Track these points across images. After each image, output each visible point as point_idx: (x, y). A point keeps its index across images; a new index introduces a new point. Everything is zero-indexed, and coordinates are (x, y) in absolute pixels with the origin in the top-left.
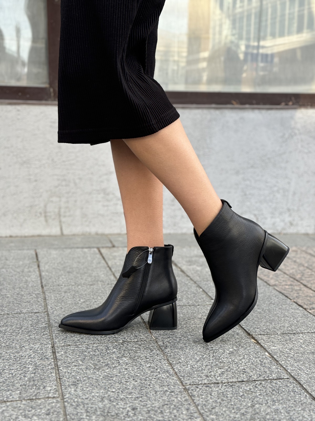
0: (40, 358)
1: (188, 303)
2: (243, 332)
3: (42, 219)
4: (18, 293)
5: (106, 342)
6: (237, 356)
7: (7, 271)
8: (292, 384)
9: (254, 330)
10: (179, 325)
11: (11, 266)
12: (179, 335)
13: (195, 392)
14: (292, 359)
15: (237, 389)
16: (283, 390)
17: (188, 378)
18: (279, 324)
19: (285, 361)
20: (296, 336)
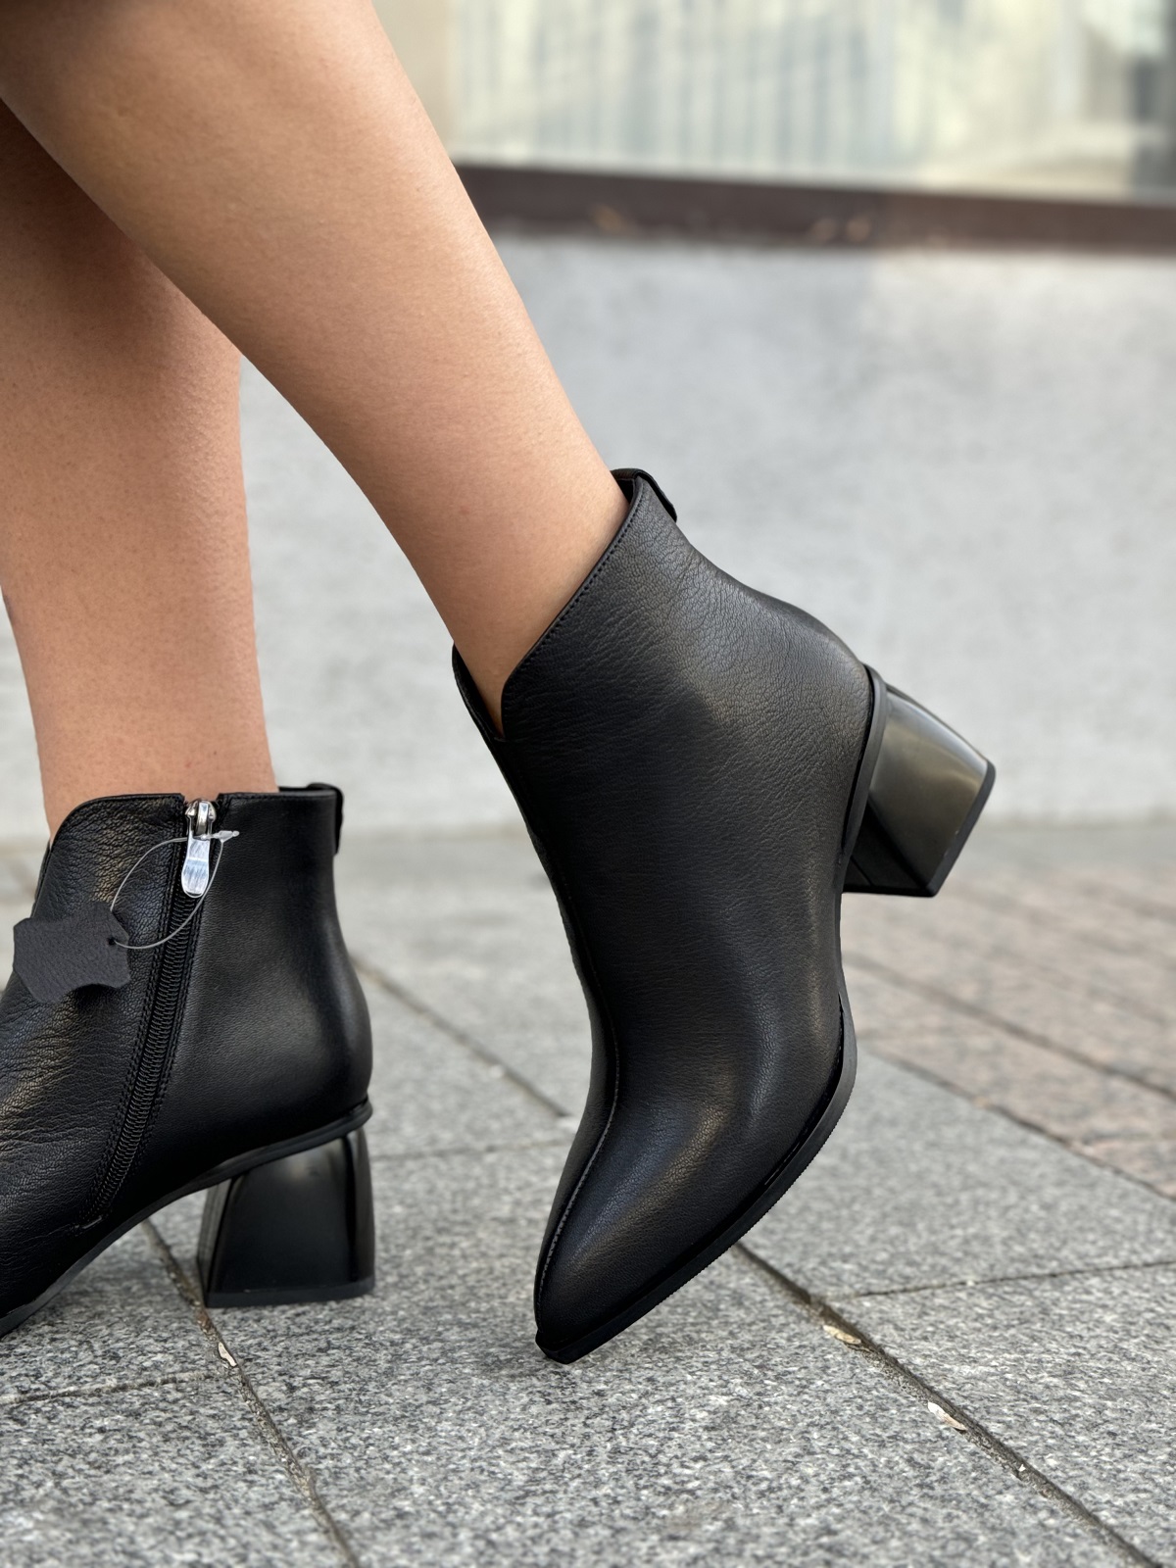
1: (433, 1141)
2: (766, 1281)
6: (764, 1440)
9: (826, 1272)
10: (386, 1268)
12: (387, 1332)
14: (1095, 1434)
18: (952, 1227)
19: (1059, 1449)
20: (1067, 1288)
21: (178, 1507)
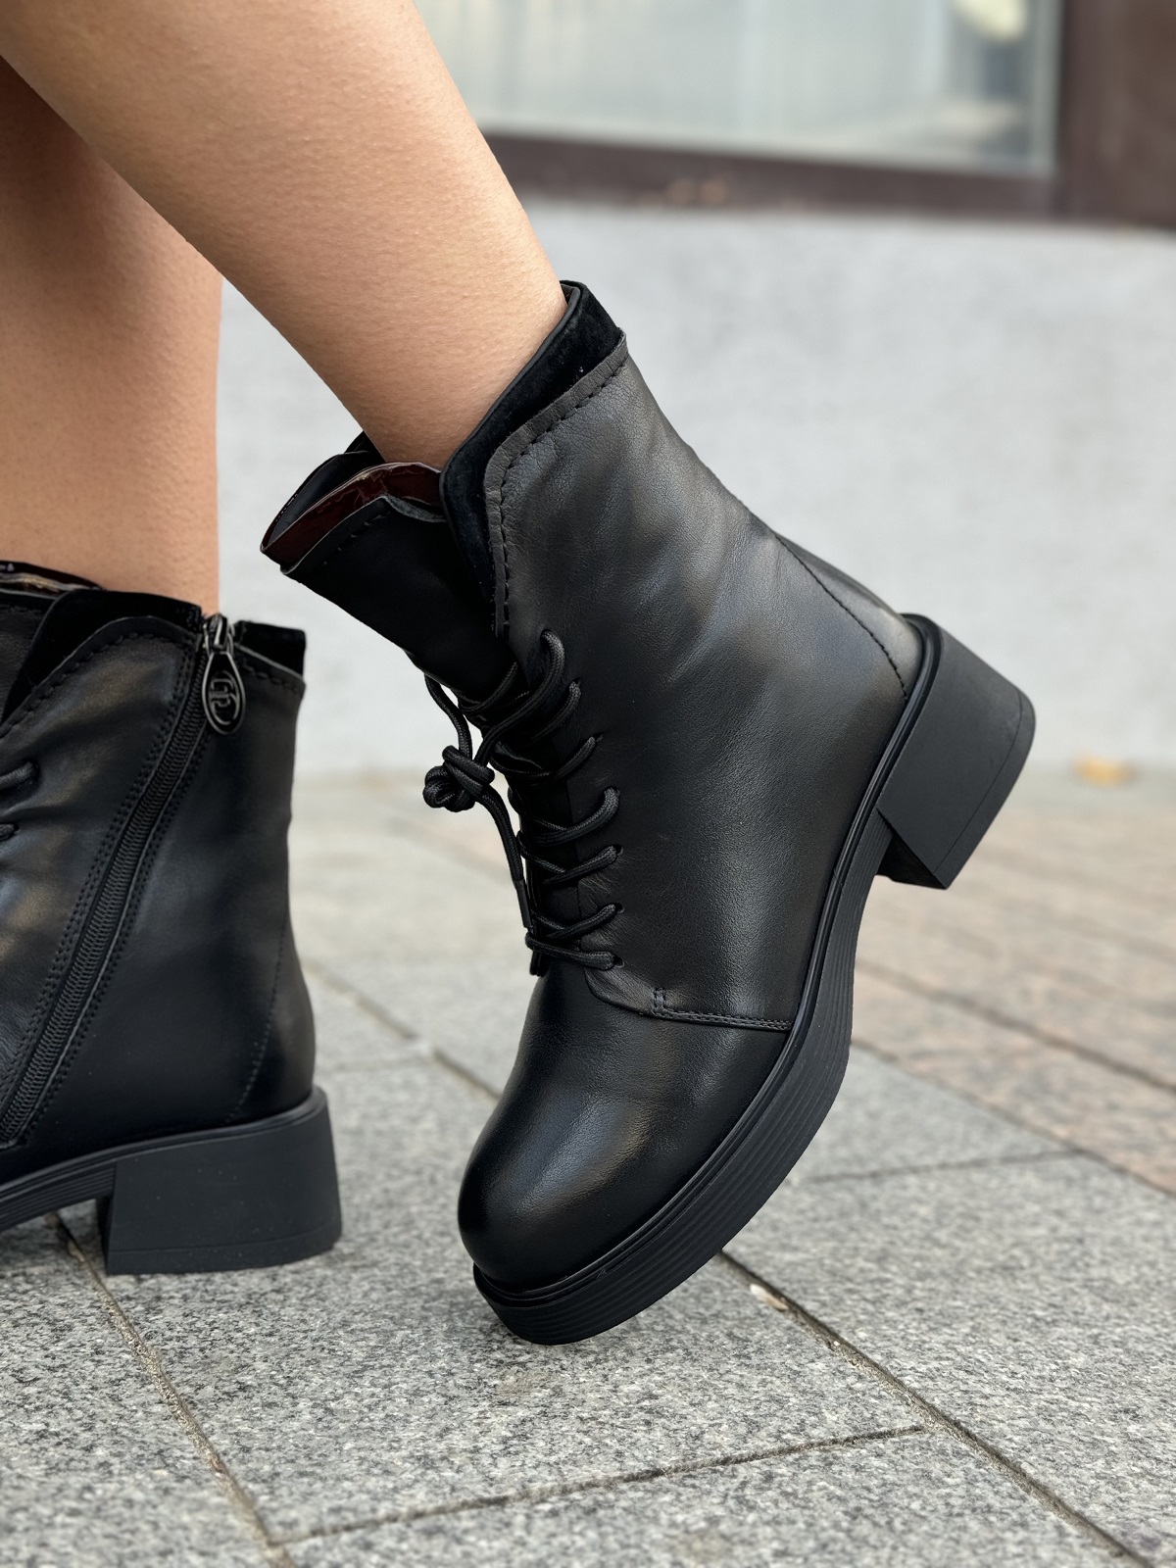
8: (955, 1461)
14: (904, 1311)
15: (631, 1530)
16: (915, 1506)
17: (304, 1488)
19: (870, 1323)
20: (886, 1186)
21: (28, 1384)
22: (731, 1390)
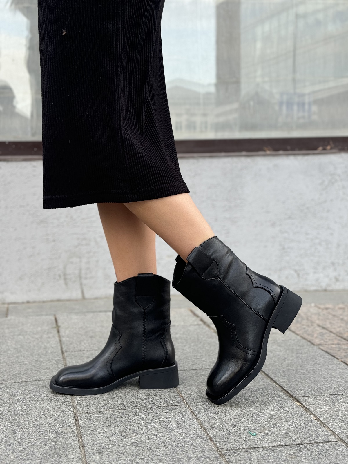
0: (61, 426)
2: (285, 394)
3: (62, 282)
4: (36, 359)
5: (133, 408)
6: (279, 419)
7: (24, 338)
8: (341, 447)
9: (297, 392)
11: (28, 333)
13: (232, 458)
14: (340, 421)
15: (279, 454)
16: (331, 453)
17: (225, 443)
18: (325, 385)
19: (332, 423)
20: (344, 397)
21: (179, 424)
22: (302, 433)
